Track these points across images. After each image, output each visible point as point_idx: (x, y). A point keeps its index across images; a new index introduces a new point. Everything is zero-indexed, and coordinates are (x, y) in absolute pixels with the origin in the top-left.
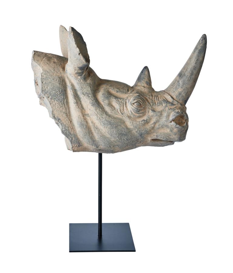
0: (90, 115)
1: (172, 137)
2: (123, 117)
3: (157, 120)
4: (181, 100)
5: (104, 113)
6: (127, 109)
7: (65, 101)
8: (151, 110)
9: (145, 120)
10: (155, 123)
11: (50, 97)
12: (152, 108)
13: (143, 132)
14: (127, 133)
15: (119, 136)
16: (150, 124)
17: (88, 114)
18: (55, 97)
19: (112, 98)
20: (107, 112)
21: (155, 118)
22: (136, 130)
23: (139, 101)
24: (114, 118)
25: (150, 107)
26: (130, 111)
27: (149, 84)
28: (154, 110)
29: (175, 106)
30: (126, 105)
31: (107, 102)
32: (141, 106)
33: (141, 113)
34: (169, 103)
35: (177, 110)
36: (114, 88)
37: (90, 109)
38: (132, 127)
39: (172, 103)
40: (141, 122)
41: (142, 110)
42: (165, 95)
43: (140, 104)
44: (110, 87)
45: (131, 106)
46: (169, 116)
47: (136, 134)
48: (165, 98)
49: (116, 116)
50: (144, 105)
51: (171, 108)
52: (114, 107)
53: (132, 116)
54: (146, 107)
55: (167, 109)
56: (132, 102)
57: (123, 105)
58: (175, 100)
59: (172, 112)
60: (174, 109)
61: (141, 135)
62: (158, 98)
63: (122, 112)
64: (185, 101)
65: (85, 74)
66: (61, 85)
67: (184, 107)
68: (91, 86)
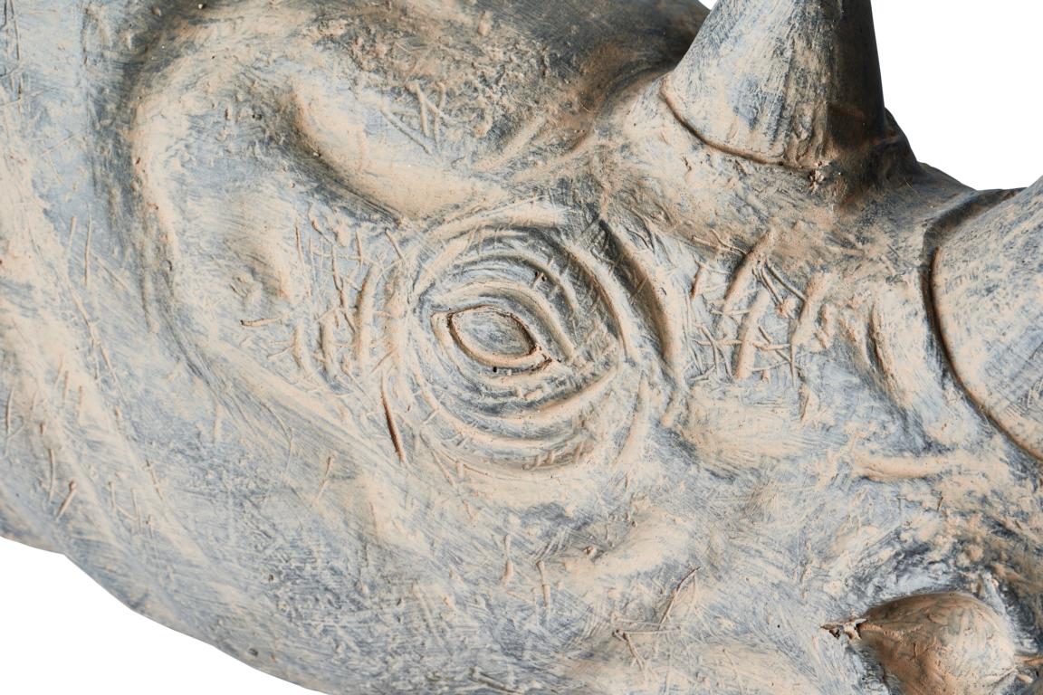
0: (39, 297)
2: (341, 416)
3: (702, 549)
5: (157, 325)
6: (390, 349)
8: (658, 423)
9: (570, 511)
10: (675, 578)
12: (678, 407)
13: (533, 625)
16: (617, 566)
17: (29, 287)
19: (281, 187)
20: (186, 321)
21: (690, 526)
22: (461, 587)
23: (511, 298)
24: (245, 398)
25: (647, 393)
26: (415, 387)
27: (767, 118)
28: (691, 436)
29: (930, 464)
30: (389, 296)
31: (208, 215)
32: (536, 358)
33: (517, 436)
34: (877, 404)
35: (924, 526)
36: (364, 77)
37: (37, 249)
38: (416, 542)
39: (918, 424)
40: (515, 521)
41: (530, 406)
42: (898, 289)
43: (520, 342)
44: (324, 57)
45: (422, 336)
46: (827, 559)
47: (456, 616)
48: (871, 329)
49: (270, 384)
50: (576, 353)
51: (866, 478)
52: (272, 291)
53: (427, 430)
54: (610, 379)
55: (828, 470)
56: (436, 298)
57: (361, 293)
58: (960, 385)
59: (868, 523)
60: (906, 489)
61: (513, 649)
62: (792, 303)
63: (334, 369)
68: (101, 12)
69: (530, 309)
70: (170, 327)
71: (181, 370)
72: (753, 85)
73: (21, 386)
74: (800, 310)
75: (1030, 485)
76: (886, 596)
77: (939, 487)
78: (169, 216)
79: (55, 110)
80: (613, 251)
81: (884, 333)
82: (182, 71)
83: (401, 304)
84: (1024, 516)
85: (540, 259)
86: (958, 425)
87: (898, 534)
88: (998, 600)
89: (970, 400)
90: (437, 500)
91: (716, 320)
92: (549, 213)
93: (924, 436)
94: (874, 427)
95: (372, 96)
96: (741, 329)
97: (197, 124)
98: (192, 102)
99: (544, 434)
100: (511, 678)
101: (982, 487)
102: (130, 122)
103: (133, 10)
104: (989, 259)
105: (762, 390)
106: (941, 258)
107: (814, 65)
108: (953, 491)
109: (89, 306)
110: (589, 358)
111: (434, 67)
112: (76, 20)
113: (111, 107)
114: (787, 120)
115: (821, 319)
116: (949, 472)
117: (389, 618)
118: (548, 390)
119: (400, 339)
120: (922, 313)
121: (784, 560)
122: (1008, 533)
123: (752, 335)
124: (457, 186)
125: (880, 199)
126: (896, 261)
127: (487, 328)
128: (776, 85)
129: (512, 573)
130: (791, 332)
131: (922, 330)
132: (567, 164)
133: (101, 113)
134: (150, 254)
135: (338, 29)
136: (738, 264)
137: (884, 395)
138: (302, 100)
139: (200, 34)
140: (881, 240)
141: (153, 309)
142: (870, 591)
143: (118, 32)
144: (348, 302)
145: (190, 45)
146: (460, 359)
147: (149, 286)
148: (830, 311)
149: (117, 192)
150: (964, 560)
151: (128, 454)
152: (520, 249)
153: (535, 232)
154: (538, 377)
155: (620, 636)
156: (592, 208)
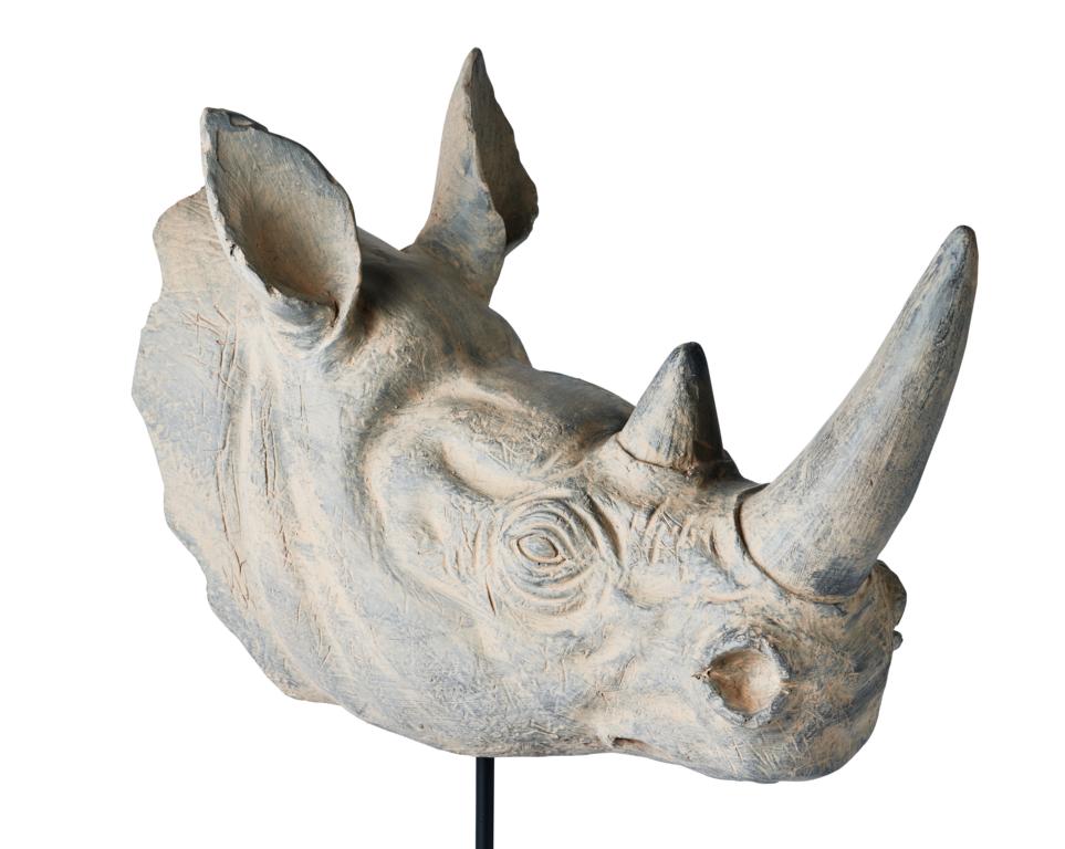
1: (710, 752)
2: (466, 596)
3: (637, 647)
4: (789, 564)
5: (377, 557)
6: (490, 560)
7: (222, 459)
8: (615, 587)
9: (576, 633)
10: (626, 662)
11: (160, 428)
12: (625, 579)
13: (559, 692)
14: (473, 679)
15: (438, 688)
16: (598, 659)
17: (311, 546)
18: (179, 434)
19: (437, 488)
20: (391, 555)
21: (631, 635)
22: (525, 676)
23: (547, 530)
24: (419, 590)
25: (610, 573)
26: (502, 576)
27: (665, 447)
28: (630, 592)
29: (739, 595)
30: (489, 535)
31: (402, 502)
32: (559, 558)
33: (550, 597)
34: (713, 569)
35: (735, 621)
36: (476, 436)
37: (316, 525)
38: (502, 656)
39: (733, 577)
40: (550, 640)
41: (556, 581)
42: (724, 519)
43: (551, 551)
44: (457, 428)
45: (506, 551)
46: (693, 643)
47: (523, 693)
48: (712, 538)
49: (430, 582)
50: (577, 555)
51: (710, 603)
52: (433, 538)
53: (508, 599)
54: (593, 567)
55: (693, 601)
56: (511, 532)
57: (476, 535)
58: (751, 558)
59: (710, 624)
60: (728, 606)
61: (549, 706)
62: (676, 529)
63: (463, 572)
64: (815, 575)
65: (327, 342)
66: (215, 377)
67: (802, 611)
68: (349, 409)
69: (555, 535)
70: (383, 558)
71: (389, 578)
72: (657, 431)
73: (306, 597)
74: (680, 531)
75: (784, 602)
76: (719, 652)
77: (743, 604)
78: (382, 505)
79: (326, 456)
80: (593, 508)
81: (718, 539)
82: (388, 437)
83: (497, 534)
84: (782, 617)
85: (560, 512)
86: (749, 574)
87: (724, 626)
88: (768, 650)
89: (756, 564)
90: (512, 632)
91: (642, 538)
92: (564, 492)
93: (735, 581)
94: (713, 580)
95: (480, 445)
96: (653, 542)
97: (396, 461)
98: (393, 451)
99: (563, 595)
100: (549, 725)
101: (762, 604)
102: (363, 461)
103: (364, 407)
104: (764, 502)
105: (663, 567)
106: (744, 506)
107: (686, 422)
108: (748, 605)
109: (343, 551)
110: (583, 557)
111: (509, 431)
112: (336, 413)
113: (354, 454)
114: (673, 447)
115: (689, 535)
116: (747, 598)
117: (490, 696)
118: (565, 573)
119: (495, 554)
120: (734, 527)
121: (674, 646)
122: (774, 623)
123: (658, 545)
124: (520, 484)
125: (719, 485)
126: (724, 509)
127: (535, 545)
128: (668, 432)
129: (549, 668)
130: (676, 541)
131: (734, 535)
132: (573, 472)
133: (349, 457)
134: (373, 524)
135: (463, 415)
136: (652, 512)
137: (717, 565)
138: (447, 449)
139: (396, 420)
140: (718, 501)
141: (375, 549)
142: (712, 651)
143: (357, 418)
144: (470, 538)
145: (391, 425)
146: (523, 560)
147: (373, 539)
148: (693, 531)
149: (357, 494)
150: (753, 634)
151: (359, 624)
152: (551, 508)
153: (558, 501)
154: (559, 567)
155: (600, 694)
156: (584, 490)
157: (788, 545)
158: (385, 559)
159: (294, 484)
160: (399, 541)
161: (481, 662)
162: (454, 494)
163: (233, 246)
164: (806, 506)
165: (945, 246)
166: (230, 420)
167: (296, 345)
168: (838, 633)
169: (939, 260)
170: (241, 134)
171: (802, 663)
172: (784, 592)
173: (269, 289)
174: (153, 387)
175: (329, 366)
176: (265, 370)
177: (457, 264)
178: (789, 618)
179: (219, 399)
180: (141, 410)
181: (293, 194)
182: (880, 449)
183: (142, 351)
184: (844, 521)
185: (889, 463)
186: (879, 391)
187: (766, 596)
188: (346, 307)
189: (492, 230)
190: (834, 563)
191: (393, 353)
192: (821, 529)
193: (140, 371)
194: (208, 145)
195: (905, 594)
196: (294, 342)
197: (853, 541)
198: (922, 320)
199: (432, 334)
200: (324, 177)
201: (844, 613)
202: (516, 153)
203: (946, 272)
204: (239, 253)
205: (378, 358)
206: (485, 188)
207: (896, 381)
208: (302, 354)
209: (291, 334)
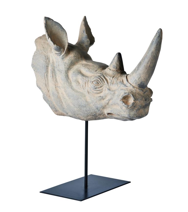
0: (61, 87)
1: (122, 113)
2: (84, 92)
3: (111, 98)
4: (134, 83)
6: (88, 86)
7: (46, 74)
8: (108, 88)
9: (101, 96)
10: (109, 100)
11: (36, 70)
13: (99, 106)
14: (85, 105)
15: (80, 107)
16: (105, 100)
19: (80, 76)
20: (73, 87)
21: (110, 96)
22: (93, 104)
23: (97, 80)
24: (77, 92)
25: (107, 86)
26: (90, 88)
27: (115, 68)
28: (110, 89)
29: (127, 88)
30: (88, 82)
31: (74, 78)
32: (99, 84)
33: (98, 91)
35: (126, 91)
36: (86, 68)
37: (61, 83)
38: (90, 101)
39: (126, 85)
40: (97, 98)
41: (98, 88)
42: (124, 78)
43: (98, 83)
44: (83, 67)
45: (91, 84)
46: (120, 96)
47: (93, 107)
48: (122, 80)
49: (79, 90)
50: (102, 84)
51: (122, 89)
52: (79, 83)
53: (91, 92)
54: (104, 86)
55: (120, 89)
56: (91, 81)
57: (86, 82)
58: (128, 82)
59: (122, 92)
61: (97, 109)
62: (117, 79)
63: (84, 88)
64: (138, 84)
65: (63, 55)
66: (45, 62)
67: (137, 90)
68: (66, 65)
69: (98, 81)
70: (71, 87)
71: (72, 90)
72: (114, 65)
74: (118, 80)
76: (124, 96)
78: (71, 79)
79: (62, 72)
80: (104, 77)
81: (123, 80)
83: (89, 82)
84: (133, 91)
85: (99, 77)
86: (128, 85)
87: (124, 92)
88: (131, 95)
89: (129, 83)
90: (91, 97)
91: (112, 81)
94: (123, 86)
95: (86, 69)
96: (113, 81)
97: (73, 72)
98: (73, 71)
99: (99, 90)
100: (97, 112)
101: (130, 89)
102: (68, 73)
103: (68, 64)
105: (115, 85)
106: (127, 76)
107: (118, 64)
108: (128, 89)
109: (65, 86)
110: (103, 84)
111: (91, 67)
112: (64, 65)
113: (67, 72)
114: (117, 68)
115: (119, 80)
117: (88, 108)
118: (100, 87)
119: (89, 85)
121: (117, 97)
124: (93, 74)
127: (95, 83)
128: (116, 65)
129: (97, 102)
130: (117, 81)
131: (126, 79)
132: (101, 72)
133: (66, 72)
134: (70, 82)
135: (84, 65)
136: (113, 77)
137: (123, 84)
138: (81, 70)
139: (73, 67)
140: (123, 76)
141: (70, 86)
144: (85, 83)
145: (73, 68)
146: (93, 85)
147: (70, 84)
148: (120, 80)
149: (67, 78)
150: (129, 93)
151: (67, 98)
152: (98, 77)
153: (99, 76)
155: (105, 106)
156: (103, 74)
157: (134, 80)
158: (72, 87)
159: (57, 77)
160: (74, 84)
161: (87, 102)
162: (82, 76)
163: (49, 37)
164: (137, 73)
165: (158, 31)
166: (47, 68)
167: (58, 55)
168: (142, 94)
169: (157, 34)
170: (50, 21)
171: (136, 98)
172: (134, 87)
173: (54, 44)
174: (35, 64)
175: (63, 59)
176: (53, 60)
177: (82, 47)
178: (134, 91)
179: (45, 65)
180: (33, 68)
181: (58, 31)
182: (148, 63)
183: (33, 59)
184: (143, 75)
185: (149, 66)
186: (148, 54)
187: (131, 88)
188: (66, 49)
189: (88, 42)
190: (141, 82)
191: (73, 56)
192: (139, 77)
193: (33, 62)
194: (45, 22)
195: (153, 92)
196: (57, 55)
197: (144, 79)
198: (154, 43)
199: (79, 54)
200: (62, 28)
201: (143, 91)
202: (91, 33)
203: (158, 35)
204: (49, 39)
205: (71, 57)
206: (87, 35)
207: (150, 52)
208: (59, 57)
209: (57, 53)
